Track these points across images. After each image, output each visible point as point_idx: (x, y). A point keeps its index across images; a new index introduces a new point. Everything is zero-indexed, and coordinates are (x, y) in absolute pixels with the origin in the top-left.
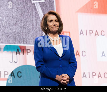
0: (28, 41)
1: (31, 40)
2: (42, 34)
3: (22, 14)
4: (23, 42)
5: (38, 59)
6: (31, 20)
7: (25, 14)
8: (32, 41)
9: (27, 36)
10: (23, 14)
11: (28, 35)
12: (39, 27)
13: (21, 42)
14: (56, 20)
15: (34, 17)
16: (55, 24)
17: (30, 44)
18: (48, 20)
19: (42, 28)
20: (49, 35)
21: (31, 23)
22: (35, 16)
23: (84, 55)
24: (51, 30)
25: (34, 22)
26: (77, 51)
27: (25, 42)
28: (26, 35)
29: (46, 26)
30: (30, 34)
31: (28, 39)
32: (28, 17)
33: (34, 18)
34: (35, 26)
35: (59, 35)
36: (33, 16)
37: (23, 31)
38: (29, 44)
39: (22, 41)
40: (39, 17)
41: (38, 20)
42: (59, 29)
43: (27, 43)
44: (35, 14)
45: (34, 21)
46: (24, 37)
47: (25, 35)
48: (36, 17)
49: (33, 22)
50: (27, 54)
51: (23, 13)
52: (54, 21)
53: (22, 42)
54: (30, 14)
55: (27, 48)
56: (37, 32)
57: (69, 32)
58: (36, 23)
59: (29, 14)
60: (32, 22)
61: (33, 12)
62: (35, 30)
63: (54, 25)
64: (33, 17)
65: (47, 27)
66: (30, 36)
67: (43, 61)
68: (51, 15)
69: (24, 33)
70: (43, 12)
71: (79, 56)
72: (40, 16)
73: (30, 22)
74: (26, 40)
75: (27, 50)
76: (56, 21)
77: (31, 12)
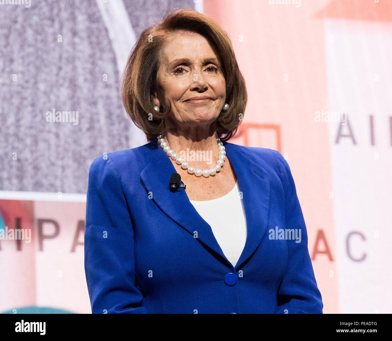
0: (46, 176)
1: (63, 168)
2: (127, 138)
3: (15, 22)
4: (20, 178)
5: (108, 278)
6: (65, 55)
7: (30, 25)
8: (69, 172)
9: (42, 145)
10: (18, 26)
11: (47, 141)
12: (108, 97)
13: (9, 179)
14: (206, 63)
15: (81, 38)
16: (202, 82)
17: (56, 191)
18: (161, 60)
19: (131, 102)
20: (169, 144)
21: (62, 73)
22: (89, 37)
23: (357, 254)
24: (179, 117)
25: (80, 70)
26: (321, 235)
27: (28, 181)
28: (36, 142)
29: (152, 93)
30: (57, 136)
31: (43, 166)
32: (50, 39)
33: (80, 47)
34: (85, 91)
35: (225, 144)
36: (75, 33)
37: (18, 120)
38: (52, 188)
39: (14, 171)
40: (110, 42)
41: (101, 59)
42: (223, 111)
43: (38, 186)
44: (87, 24)
45: (78, 64)
46: (27, 154)
47: (28, 141)
48: (91, 43)
49: (74, 69)
50: (41, 249)
51: (20, 19)
52: (197, 67)
53: (15, 181)
54: (57, 25)
55: (39, 213)
56: (97, 125)
57: (276, 128)
58: (92, 73)
59: (52, 26)
60: (67, 69)
61: (77, 13)
62: (88, 115)
63: (196, 89)
64: (77, 40)
65: (157, 101)
66: (58, 146)
67: (131, 284)
68: (181, 32)
69: (22, 129)
70: (131, 15)
71: (331, 259)
72: (112, 35)
73: (60, 68)
74: (36, 168)
75: (41, 222)
76: (210, 70)
77: (64, 15)
